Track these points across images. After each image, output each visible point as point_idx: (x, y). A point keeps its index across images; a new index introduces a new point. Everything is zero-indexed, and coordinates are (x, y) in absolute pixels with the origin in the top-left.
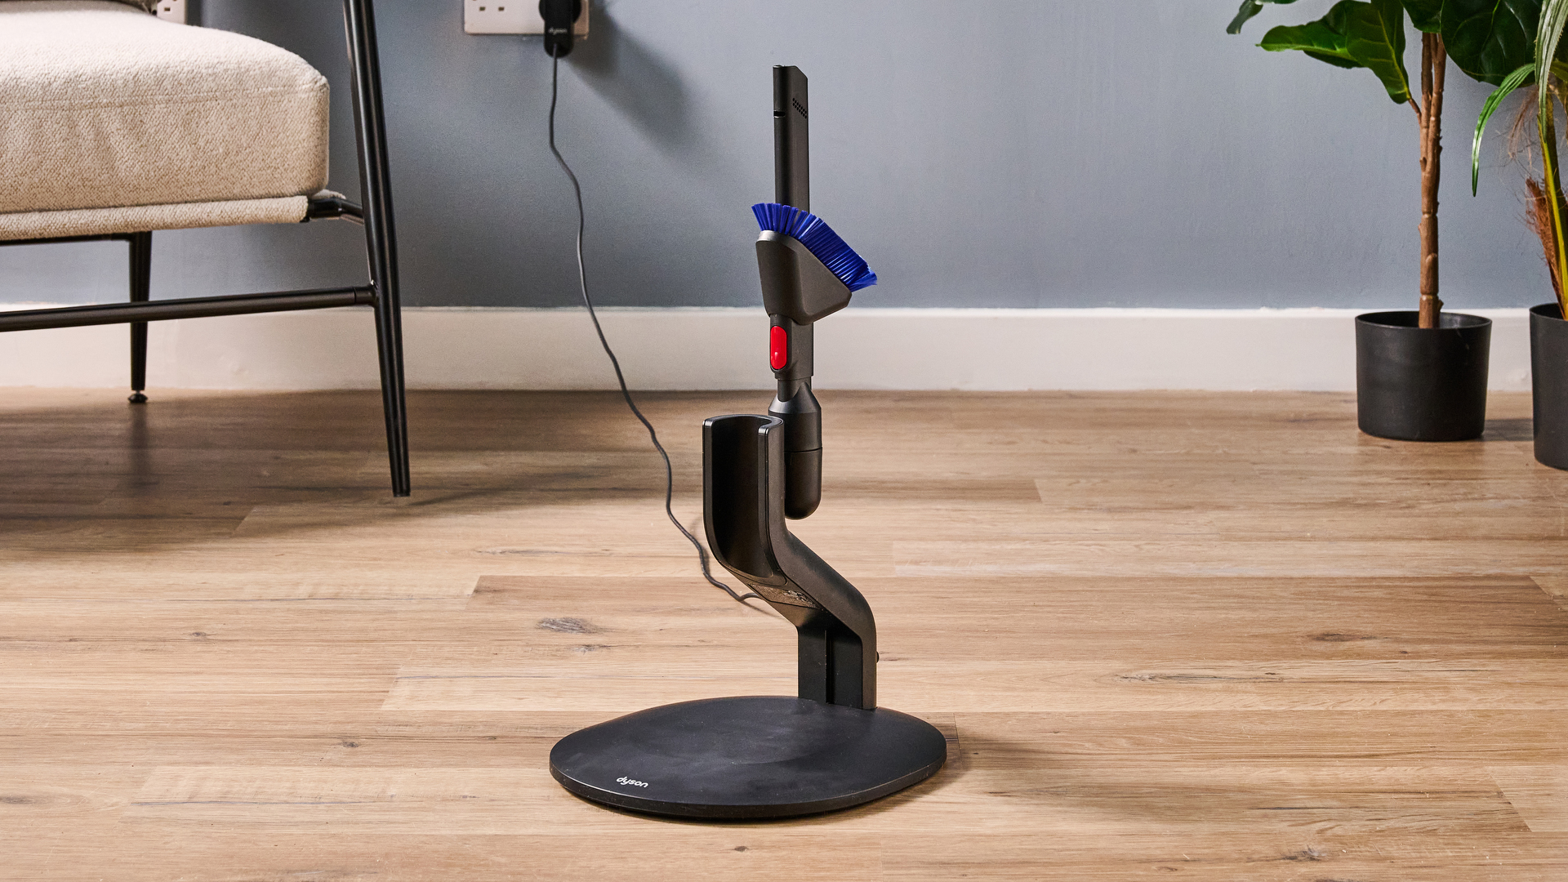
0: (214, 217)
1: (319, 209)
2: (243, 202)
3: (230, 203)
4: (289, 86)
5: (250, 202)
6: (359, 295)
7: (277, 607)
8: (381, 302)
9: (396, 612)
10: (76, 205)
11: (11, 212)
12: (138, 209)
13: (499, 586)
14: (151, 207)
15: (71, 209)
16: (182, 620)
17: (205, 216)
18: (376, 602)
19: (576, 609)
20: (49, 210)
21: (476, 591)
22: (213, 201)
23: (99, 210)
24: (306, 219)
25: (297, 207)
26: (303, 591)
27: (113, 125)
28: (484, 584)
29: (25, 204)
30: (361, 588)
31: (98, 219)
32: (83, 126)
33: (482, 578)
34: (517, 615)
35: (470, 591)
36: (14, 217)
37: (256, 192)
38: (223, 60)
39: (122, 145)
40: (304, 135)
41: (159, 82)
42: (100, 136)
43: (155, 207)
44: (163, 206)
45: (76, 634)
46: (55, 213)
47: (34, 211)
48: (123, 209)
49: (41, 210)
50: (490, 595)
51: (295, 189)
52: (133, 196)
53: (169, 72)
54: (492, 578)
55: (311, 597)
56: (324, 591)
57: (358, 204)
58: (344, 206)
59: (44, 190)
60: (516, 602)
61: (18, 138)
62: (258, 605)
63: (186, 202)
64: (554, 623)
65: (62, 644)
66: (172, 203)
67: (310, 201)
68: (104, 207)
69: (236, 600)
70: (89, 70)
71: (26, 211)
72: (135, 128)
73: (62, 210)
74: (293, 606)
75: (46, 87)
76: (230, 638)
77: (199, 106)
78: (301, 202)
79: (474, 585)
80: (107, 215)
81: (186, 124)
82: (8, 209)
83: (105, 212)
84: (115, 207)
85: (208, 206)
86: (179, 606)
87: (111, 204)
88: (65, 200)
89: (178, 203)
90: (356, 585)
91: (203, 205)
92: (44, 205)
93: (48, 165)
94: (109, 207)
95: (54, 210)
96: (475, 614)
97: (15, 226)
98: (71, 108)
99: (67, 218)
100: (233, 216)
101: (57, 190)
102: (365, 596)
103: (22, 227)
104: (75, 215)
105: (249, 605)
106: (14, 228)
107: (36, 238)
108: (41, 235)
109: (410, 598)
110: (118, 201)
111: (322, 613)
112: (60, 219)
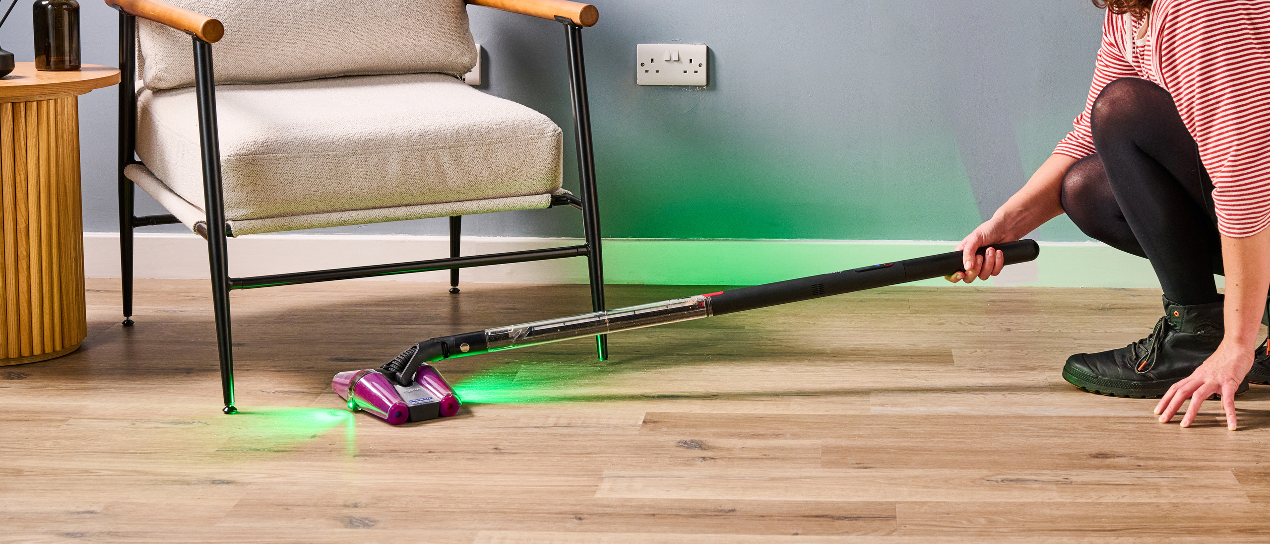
1: (557, 200)
2: (516, 198)
3: (509, 199)
4: (542, 133)
5: (520, 198)
6: (580, 250)
7: (537, 431)
8: (592, 253)
9: (601, 435)
11: (390, 207)
12: (459, 203)
13: (656, 419)
14: (465, 202)
15: (422, 204)
16: (488, 439)
17: (495, 207)
18: (590, 429)
19: (698, 434)
20: (411, 205)
21: (644, 422)
22: (499, 198)
23: (438, 204)
24: (550, 207)
25: (545, 200)
26: (551, 421)
27: (445, 158)
28: (649, 417)
29: (398, 202)
30: (582, 420)
31: (437, 210)
32: (429, 161)
33: (647, 414)
34: (666, 438)
35: (641, 422)
36: (392, 210)
37: (523, 192)
38: (504, 120)
39: (450, 169)
40: (549, 161)
41: (470, 134)
42: (439, 164)
43: (468, 202)
44: (472, 201)
45: (432, 448)
46: (414, 207)
47: (403, 206)
48: (450, 204)
49: (406, 205)
50: (652, 425)
51: (544, 190)
52: (456, 197)
53: (476, 128)
54: (652, 414)
55: (555, 426)
56: (563, 421)
57: (578, 197)
58: (571, 198)
59: (408, 195)
60: (665, 429)
61: (394, 167)
62: (527, 430)
63: (485, 199)
64: (686, 443)
65: (424, 455)
66: (477, 200)
67: (552, 197)
68: (441, 203)
69: (516, 427)
70: (432, 128)
71: (399, 206)
72: (457, 160)
73: (418, 205)
74: (546, 431)
75: (408, 139)
76: (513, 451)
77: (492, 147)
78: (547, 197)
79: (643, 418)
80: (442, 207)
81: (485, 157)
82: (389, 205)
83: (441, 206)
84: (447, 202)
85: (497, 201)
86: (486, 431)
87: (444, 201)
88: (419, 200)
89: (480, 199)
90: (580, 418)
91: (495, 200)
92: (408, 202)
93: (410, 181)
94: (443, 203)
95: (413, 205)
96: (643, 437)
97: (392, 215)
98: (423, 150)
99: (421, 210)
101: (415, 194)
102: (584, 425)
103: (397, 216)
104: (424, 208)
105: (523, 431)
106: (392, 216)
107: (403, 220)
108: (406, 219)
109: (608, 426)
110: (448, 200)
111: (562, 435)
112: (417, 210)
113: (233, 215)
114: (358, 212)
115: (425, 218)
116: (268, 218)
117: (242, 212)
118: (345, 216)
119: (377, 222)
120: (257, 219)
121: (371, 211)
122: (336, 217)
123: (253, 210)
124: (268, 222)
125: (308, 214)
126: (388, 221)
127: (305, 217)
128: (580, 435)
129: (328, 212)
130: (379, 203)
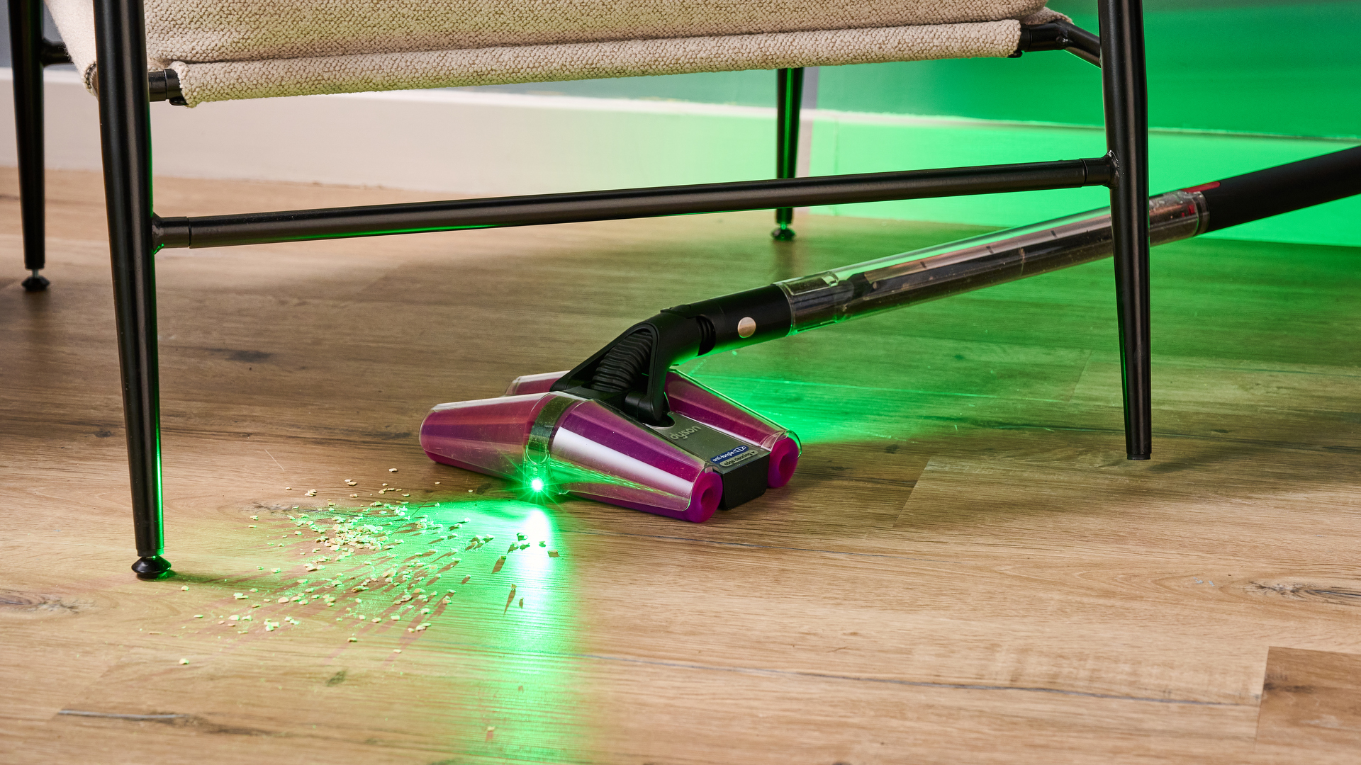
0: (889, 49)
1: (1036, 37)
2: (930, 28)
3: (912, 30)
5: (940, 28)
6: (1091, 170)
7: (963, 703)
8: (1120, 179)
9: (1147, 733)
10: (694, 30)
11: (602, 40)
12: (781, 37)
14: (799, 35)
15: (687, 37)
16: (819, 726)
17: (875, 49)
18: (1114, 704)
20: (657, 37)
21: (1268, 687)
22: (887, 26)
23: (728, 38)
24: (1018, 54)
25: (1008, 33)
26: (1001, 665)
28: (1278, 671)
29: (622, 28)
30: (1090, 664)
31: (725, 52)
33: (1273, 655)
35: (1257, 688)
36: (607, 48)
37: (948, 14)
43: (806, 33)
44: (817, 33)
46: (665, 41)
47: (636, 38)
48: (760, 37)
49: (645, 38)
50: (1291, 699)
51: (1002, 9)
52: (776, 18)
54: (1288, 657)
55: (1015, 684)
56: (1037, 668)
58: (1071, 36)
59: (649, 10)
60: (1332, 720)
63: (850, 28)
66: (829, 29)
67: (1024, 29)
68: (735, 34)
69: (902, 682)
71: (625, 38)
73: (675, 37)
74: (987, 704)
78: (1011, 29)
79: (1263, 673)
80: (739, 45)
82: (598, 35)
83: (735, 42)
84: (750, 33)
85: (881, 34)
86: (817, 689)
87: (744, 29)
88: (679, 23)
89: (839, 28)
90: (1082, 657)
91: (875, 32)
92: (649, 30)
94: (742, 34)
95: (663, 38)
96: (1273, 748)
97: (608, 61)
99: (681, 50)
100: (915, 49)
101: (667, 10)
102: (1098, 686)
103: (618, 63)
104: (692, 45)
105: (921, 697)
106: (606, 64)
107: (636, 75)
108: (644, 73)
109: (1166, 697)
110: (754, 27)
111: (1035, 723)
112: (673, 50)
113: (187, 48)
114: (517, 49)
115: (694, 71)
116: (280, 57)
117: (209, 41)
118: (485, 59)
119: (567, 78)
120: (251, 59)
121: (551, 50)
122: (457, 60)
123: (238, 37)
124: (278, 68)
125: (386, 50)
126: (597, 76)
127: (377, 59)
128: (1085, 729)
129: (438, 47)
130: (573, 29)
